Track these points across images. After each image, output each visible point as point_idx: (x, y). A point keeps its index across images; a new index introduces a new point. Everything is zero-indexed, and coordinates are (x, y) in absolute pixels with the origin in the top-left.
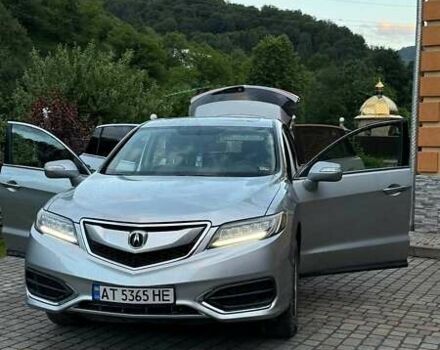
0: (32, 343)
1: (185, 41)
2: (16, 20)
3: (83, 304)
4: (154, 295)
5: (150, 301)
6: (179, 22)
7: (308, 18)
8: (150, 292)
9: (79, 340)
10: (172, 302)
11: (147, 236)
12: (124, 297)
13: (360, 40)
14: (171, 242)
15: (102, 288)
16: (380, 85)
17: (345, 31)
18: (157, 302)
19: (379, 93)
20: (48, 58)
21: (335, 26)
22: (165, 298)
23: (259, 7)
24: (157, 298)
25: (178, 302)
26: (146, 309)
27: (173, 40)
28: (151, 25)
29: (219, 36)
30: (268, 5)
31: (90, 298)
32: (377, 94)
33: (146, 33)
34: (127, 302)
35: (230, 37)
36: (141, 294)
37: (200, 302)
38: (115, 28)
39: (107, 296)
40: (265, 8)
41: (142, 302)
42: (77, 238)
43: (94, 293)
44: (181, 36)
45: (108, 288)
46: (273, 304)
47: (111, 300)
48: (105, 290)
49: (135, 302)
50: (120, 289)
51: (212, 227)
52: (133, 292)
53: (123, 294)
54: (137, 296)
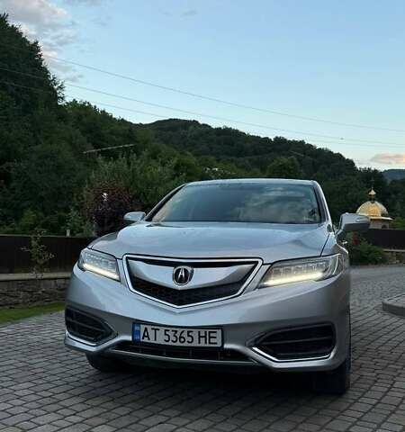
0: (69, 387)
1: (215, 162)
2: (90, 144)
3: (123, 345)
4: (200, 337)
6: (211, 148)
7: (310, 146)
8: (195, 334)
9: (118, 386)
10: (219, 345)
11: (192, 271)
12: (167, 338)
13: (351, 163)
14: (219, 279)
15: (143, 327)
16: (373, 193)
17: (339, 156)
18: (203, 344)
19: (372, 199)
20: (110, 163)
22: (212, 340)
23: (272, 138)
24: (203, 340)
25: (227, 346)
26: (191, 352)
27: (207, 160)
28: (190, 151)
29: (242, 159)
30: (279, 136)
31: (129, 338)
32: (370, 200)
33: (186, 155)
34: (170, 343)
35: (250, 160)
36: (185, 335)
37: (250, 347)
38: (163, 151)
39: (148, 336)
40: (276, 138)
41: (186, 344)
42: (119, 274)
43: (134, 333)
44: (213, 158)
45: (149, 328)
46: (332, 354)
47: (152, 341)
48: (146, 329)
49: (178, 344)
50: (163, 329)
51: (263, 264)
52: (176, 332)
53: (166, 334)
54: (180, 337)
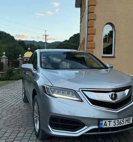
5: (125, 124)
8: (125, 120)
12: (115, 124)
15: (104, 121)
19: (29, 51)
21: (6, 33)
22: (130, 121)
24: (127, 122)
31: (97, 127)
34: (116, 126)
36: (122, 121)
39: (106, 125)
41: (122, 125)
45: (107, 121)
47: (108, 126)
48: (105, 122)
49: (119, 125)
50: (113, 121)
52: (119, 121)
53: (114, 123)
54: (120, 123)
